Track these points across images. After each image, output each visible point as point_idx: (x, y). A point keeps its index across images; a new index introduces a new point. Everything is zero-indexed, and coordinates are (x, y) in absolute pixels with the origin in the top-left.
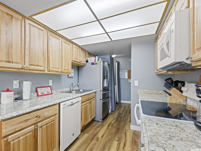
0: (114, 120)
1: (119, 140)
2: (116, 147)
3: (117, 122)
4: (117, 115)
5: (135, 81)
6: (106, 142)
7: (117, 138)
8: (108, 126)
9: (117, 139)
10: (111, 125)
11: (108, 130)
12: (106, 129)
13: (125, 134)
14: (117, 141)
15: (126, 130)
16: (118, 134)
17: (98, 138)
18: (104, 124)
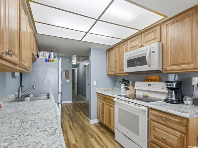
0: (69, 122)
1: (92, 136)
2: (96, 142)
3: (74, 123)
4: (68, 117)
5: (94, 81)
6: (85, 144)
7: (89, 135)
8: (71, 130)
9: (90, 137)
10: (72, 127)
11: (75, 133)
12: (72, 133)
13: (91, 129)
14: (92, 138)
15: (88, 126)
16: (86, 132)
17: (74, 145)
18: (65, 130)
